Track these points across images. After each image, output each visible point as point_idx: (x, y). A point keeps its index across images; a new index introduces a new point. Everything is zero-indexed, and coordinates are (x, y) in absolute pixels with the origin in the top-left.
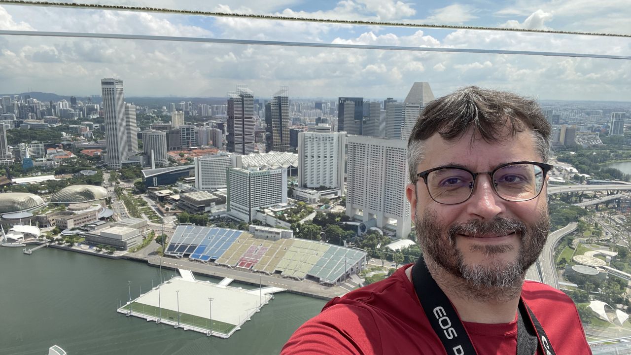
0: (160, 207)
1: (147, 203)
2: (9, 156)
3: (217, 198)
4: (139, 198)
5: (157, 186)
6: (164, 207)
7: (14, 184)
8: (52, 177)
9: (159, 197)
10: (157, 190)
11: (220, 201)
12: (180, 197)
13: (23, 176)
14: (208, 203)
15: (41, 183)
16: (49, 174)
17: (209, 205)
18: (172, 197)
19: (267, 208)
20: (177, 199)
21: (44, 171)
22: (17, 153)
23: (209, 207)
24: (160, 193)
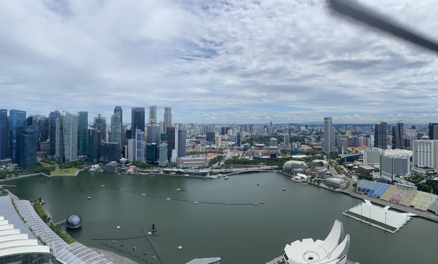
0: (350, 171)
1: (343, 169)
2: (289, 147)
3: (375, 169)
4: (340, 167)
5: (346, 162)
6: (351, 171)
7: (293, 158)
8: (305, 156)
9: (348, 167)
10: (346, 164)
11: (377, 170)
12: (358, 167)
13: (295, 155)
14: (371, 171)
15: (302, 158)
16: (304, 155)
17: (372, 172)
18: (354, 167)
19: (401, 175)
20: (356, 168)
21: (302, 153)
22: (292, 146)
23: (372, 173)
24: (349, 165)
